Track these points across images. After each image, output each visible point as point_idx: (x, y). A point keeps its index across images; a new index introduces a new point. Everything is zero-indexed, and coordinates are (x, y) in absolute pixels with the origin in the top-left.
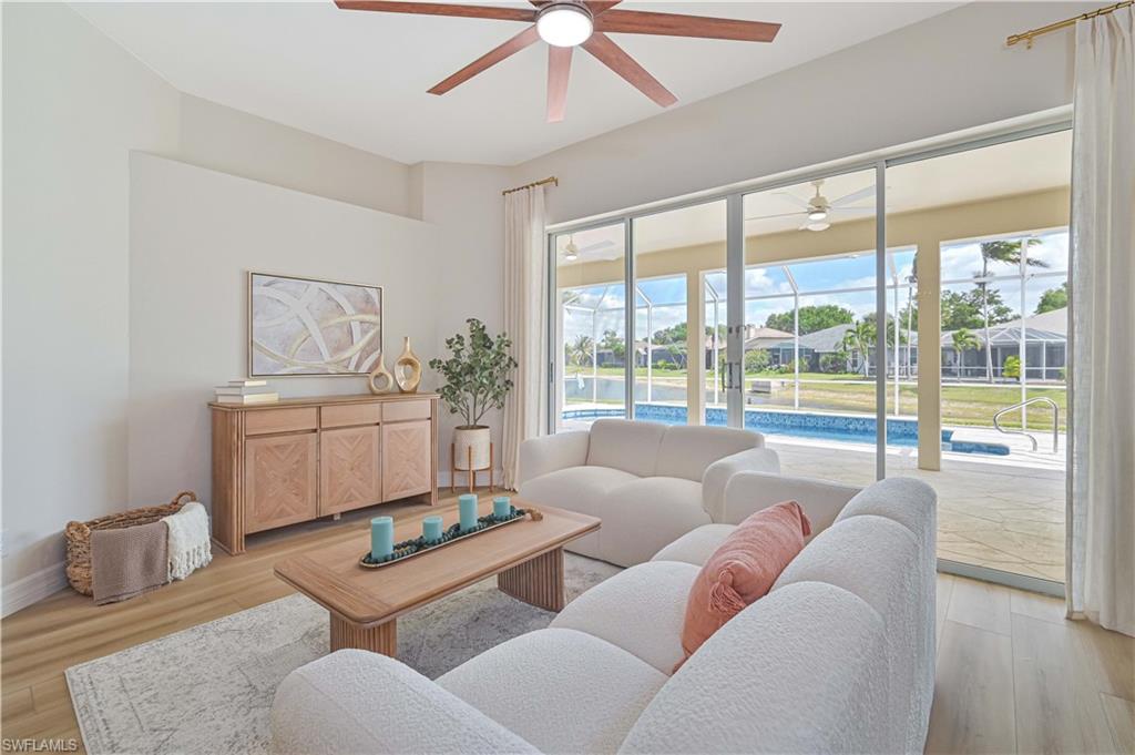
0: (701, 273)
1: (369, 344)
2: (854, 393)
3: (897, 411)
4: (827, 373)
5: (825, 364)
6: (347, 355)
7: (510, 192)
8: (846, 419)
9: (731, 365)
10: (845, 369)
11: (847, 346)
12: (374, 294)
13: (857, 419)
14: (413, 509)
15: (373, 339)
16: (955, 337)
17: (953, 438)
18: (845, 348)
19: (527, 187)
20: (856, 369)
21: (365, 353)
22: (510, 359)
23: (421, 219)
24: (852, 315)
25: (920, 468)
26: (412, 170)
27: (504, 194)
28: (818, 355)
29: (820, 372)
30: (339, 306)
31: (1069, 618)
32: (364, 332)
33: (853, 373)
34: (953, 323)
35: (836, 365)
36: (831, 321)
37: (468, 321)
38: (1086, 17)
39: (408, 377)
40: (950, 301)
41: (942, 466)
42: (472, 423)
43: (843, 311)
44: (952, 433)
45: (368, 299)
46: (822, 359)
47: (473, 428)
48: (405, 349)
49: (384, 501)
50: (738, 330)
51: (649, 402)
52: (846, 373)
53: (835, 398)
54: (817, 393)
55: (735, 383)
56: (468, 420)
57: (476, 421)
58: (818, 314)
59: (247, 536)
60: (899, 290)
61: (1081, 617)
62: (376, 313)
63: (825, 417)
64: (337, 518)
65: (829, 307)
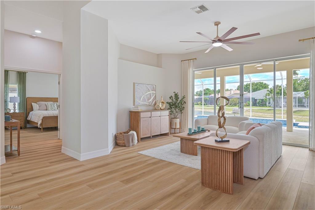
0: (224, 77)
1: (154, 98)
2: (269, 113)
3: (282, 118)
4: (259, 106)
5: (259, 103)
6: (150, 101)
7: (183, 61)
8: (267, 120)
9: (241, 103)
10: (266, 104)
11: (267, 96)
12: (154, 86)
13: (270, 120)
14: (163, 137)
15: (154, 97)
16: (305, 93)
17: (299, 125)
18: (266, 97)
19: (188, 60)
20: (270, 105)
21: (153, 100)
22: (184, 102)
23: (161, 68)
24: (268, 85)
25: (287, 131)
26: (159, 56)
27: (182, 61)
28: (256, 100)
29: (257, 106)
30: (149, 89)
31: (309, 150)
32: (153, 95)
33: (269, 106)
34: (306, 88)
35: (262, 103)
36: (261, 88)
37: (174, 92)
38: (313, 38)
39: (162, 106)
40: (305, 80)
41: (293, 131)
42: (175, 117)
43: (265, 84)
44: (298, 123)
45: (154, 87)
46: (258, 101)
47: (176, 118)
48: (161, 100)
49: (161, 133)
50: (242, 95)
51: (203, 115)
52: (266, 106)
53: (262, 115)
54: (256, 113)
55: (242, 107)
56: (174, 116)
57: (176, 117)
58: (256, 85)
59: (141, 138)
60: (283, 80)
61: (311, 150)
62: (155, 91)
63: (260, 119)
64: (151, 137)
65: (260, 83)
